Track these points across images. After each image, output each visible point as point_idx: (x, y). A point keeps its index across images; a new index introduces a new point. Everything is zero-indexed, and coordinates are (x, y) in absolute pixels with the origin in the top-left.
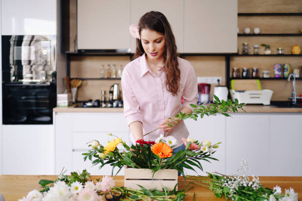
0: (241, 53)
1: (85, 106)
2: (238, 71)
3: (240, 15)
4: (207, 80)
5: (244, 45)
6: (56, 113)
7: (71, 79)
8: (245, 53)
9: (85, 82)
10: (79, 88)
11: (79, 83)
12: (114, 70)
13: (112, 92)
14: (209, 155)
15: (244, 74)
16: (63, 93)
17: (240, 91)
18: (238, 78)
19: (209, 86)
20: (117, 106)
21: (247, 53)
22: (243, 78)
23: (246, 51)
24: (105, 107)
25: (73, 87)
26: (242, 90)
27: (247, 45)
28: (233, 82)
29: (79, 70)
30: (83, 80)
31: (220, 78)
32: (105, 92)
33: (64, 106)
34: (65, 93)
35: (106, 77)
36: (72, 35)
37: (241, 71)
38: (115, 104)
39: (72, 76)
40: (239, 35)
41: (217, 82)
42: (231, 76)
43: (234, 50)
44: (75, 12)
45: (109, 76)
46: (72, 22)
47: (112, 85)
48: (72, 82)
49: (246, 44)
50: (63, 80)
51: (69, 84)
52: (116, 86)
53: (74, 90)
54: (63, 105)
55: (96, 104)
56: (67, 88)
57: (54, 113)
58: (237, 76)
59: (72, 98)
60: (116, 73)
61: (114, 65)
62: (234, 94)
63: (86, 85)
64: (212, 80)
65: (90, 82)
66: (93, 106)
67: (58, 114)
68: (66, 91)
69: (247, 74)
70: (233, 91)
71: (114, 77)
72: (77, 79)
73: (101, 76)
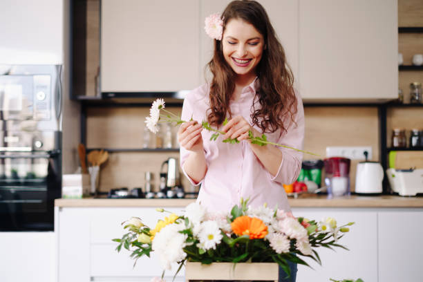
0: (406, 101)
1: (113, 196)
2: (402, 134)
3: (402, 30)
4: (343, 152)
5: (412, 86)
6: (61, 208)
7: (88, 151)
8: (414, 101)
9: (114, 156)
10: (103, 166)
11: (103, 157)
12: (169, 134)
13: (164, 175)
14: (334, 241)
15: (414, 141)
16: (73, 172)
17: (404, 171)
18: (402, 148)
19: (347, 162)
20: (175, 197)
21: (418, 100)
22: (412, 148)
23: (417, 98)
24: (153, 198)
25: (91, 165)
26: (408, 168)
27: (419, 87)
28: (393, 156)
29: (104, 134)
30: (111, 152)
31: (369, 150)
32: (152, 176)
33: (76, 198)
34: (78, 173)
35: (154, 146)
36: (90, 68)
37: (408, 135)
38: (170, 194)
39: (90, 145)
40: (402, 68)
41: (363, 157)
42: (389, 145)
43: (393, 94)
44: (97, 26)
45: (160, 146)
46: (90, 44)
47: (166, 159)
48: (91, 156)
49: (416, 84)
50: (74, 151)
51: (84, 159)
52: (172, 162)
53: (94, 170)
54: (72, 194)
55: (135, 193)
56: (81, 166)
57: (56, 209)
58: (401, 144)
59: (90, 183)
60: (173, 140)
61: (169, 124)
62: (394, 176)
63: (117, 161)
64: (354, 152)
65: (123, 157)
66: (130, 197)
67: (64, 210)
68: (80, 169)
69: (419, 141)
70: (391, 171)
71: (169, 146)
72: (99, 150)
73: (145, 146)
